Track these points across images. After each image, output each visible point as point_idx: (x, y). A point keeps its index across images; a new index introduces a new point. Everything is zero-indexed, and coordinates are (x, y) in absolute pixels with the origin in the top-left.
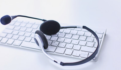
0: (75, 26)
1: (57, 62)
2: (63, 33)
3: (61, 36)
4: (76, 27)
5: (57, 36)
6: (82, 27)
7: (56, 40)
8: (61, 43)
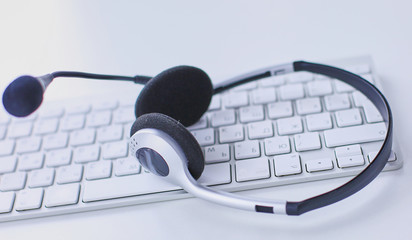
0: (264, 72)
1: (269, 210)
2: (223, 108)
3: (223, 122)
4: (267, 74)
5: (209, 125)
6: (291, 67)
7: (212, 141)
8: (236, 144)
